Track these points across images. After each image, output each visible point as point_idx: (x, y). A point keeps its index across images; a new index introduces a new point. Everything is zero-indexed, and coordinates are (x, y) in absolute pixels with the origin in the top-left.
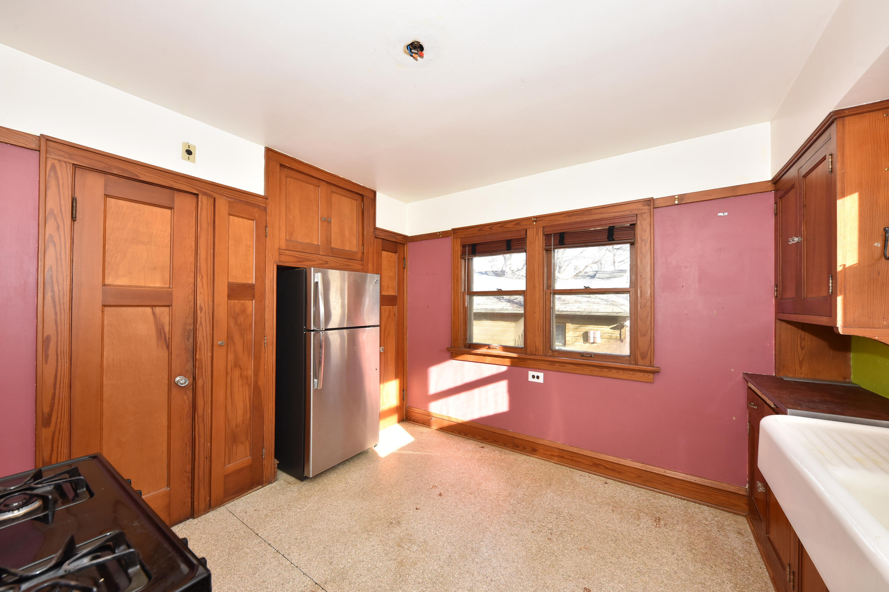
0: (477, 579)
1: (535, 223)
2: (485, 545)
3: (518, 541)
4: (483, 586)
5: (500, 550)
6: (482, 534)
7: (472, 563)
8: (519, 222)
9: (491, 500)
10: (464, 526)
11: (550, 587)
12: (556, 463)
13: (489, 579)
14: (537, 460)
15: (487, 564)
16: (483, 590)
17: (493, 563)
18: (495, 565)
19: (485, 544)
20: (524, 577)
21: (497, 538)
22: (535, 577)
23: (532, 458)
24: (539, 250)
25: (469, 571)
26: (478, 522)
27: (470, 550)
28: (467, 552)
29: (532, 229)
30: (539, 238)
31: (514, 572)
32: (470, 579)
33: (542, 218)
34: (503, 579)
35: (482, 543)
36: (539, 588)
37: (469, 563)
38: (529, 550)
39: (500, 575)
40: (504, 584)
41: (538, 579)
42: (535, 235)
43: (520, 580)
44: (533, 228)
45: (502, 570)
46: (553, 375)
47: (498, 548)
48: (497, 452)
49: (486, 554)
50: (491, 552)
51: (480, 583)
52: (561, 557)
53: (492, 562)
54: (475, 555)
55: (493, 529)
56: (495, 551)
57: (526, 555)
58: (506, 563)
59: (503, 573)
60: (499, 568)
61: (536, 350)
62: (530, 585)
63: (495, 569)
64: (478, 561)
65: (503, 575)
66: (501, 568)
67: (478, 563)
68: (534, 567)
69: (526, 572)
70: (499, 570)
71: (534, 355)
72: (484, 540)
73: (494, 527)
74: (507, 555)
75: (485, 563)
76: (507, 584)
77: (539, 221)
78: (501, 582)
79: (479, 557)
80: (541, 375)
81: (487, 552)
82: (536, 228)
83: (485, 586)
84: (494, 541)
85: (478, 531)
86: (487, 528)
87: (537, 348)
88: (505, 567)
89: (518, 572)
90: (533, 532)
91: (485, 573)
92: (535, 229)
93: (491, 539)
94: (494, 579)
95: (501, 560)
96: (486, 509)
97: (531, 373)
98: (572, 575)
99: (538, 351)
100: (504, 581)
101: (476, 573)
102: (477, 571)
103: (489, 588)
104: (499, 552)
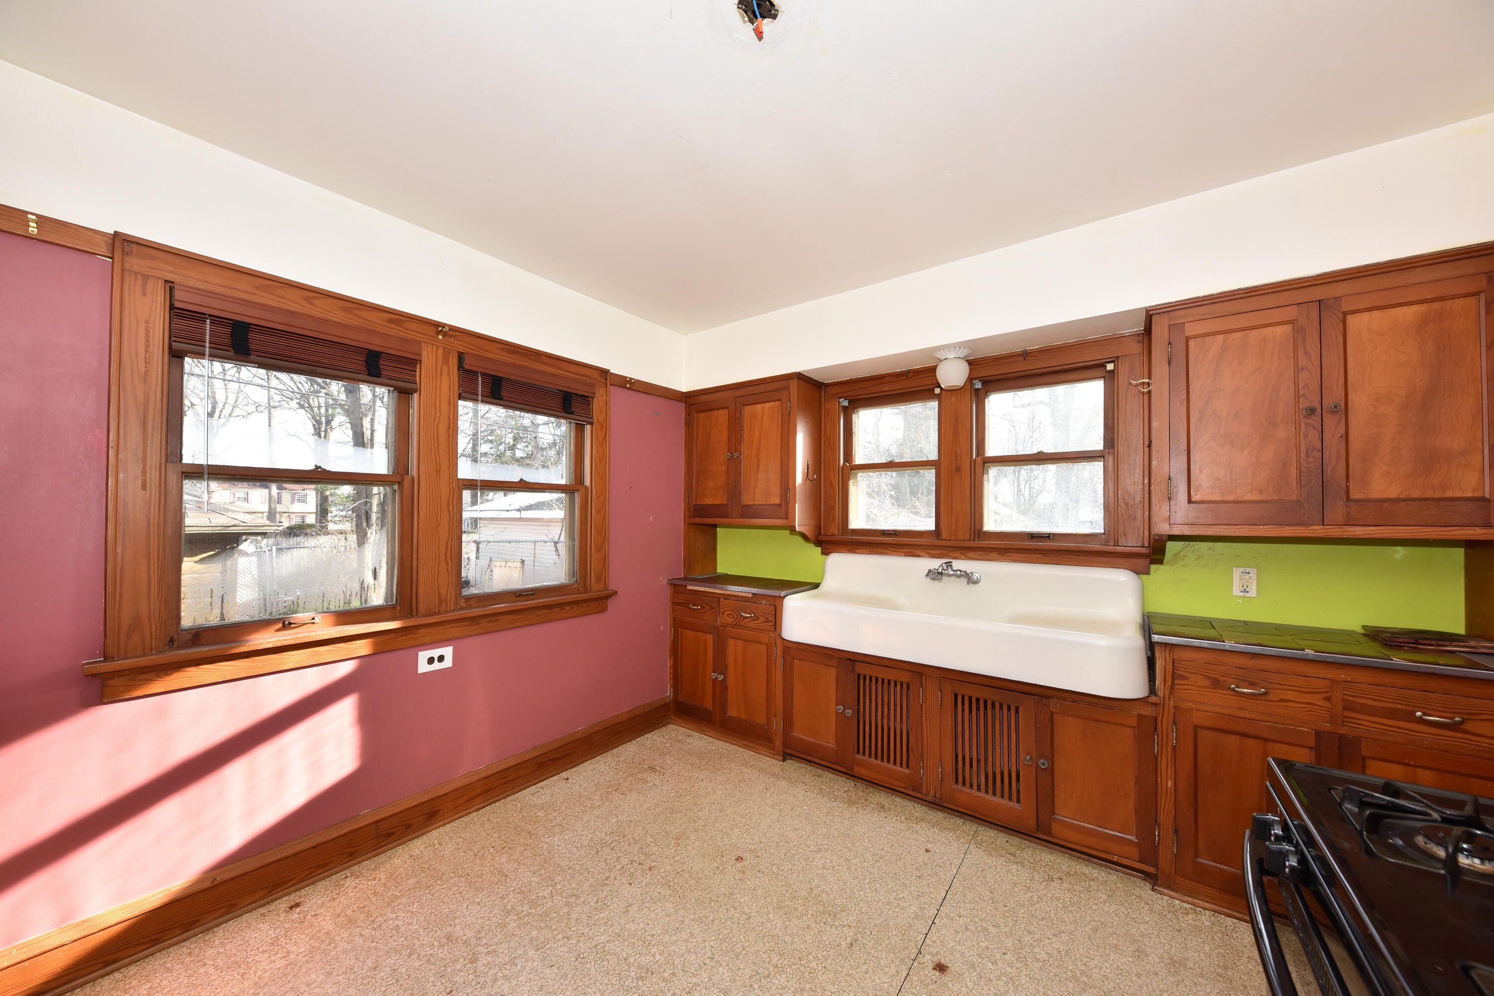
0: (707, 980)
1: (440, 337)
2: (637, 956)
3: (644, 907)
4: (720, 973)
5: (654, 935)
6: (608, 957)
7: (672, 983)
8: (402, 320)
9: (519, 926)
10: (575, 986)
11: (730, 891)
12: (480, 809)
13: (707, 961)
14: (442, 830)
15: (678, 960)
16: (726, 974)
17: (677, 950)
18: (683, 948)
19: (634, 956)
20: (712, 916)
21: (626, 934)
22: (713, 903)
23: (435, 833)
24: (450, 396)
25: (687, 990)
26: (573, 959)
27: (640, 983)
28: (644, 988)
29: (435, 347)
30: (449, 370)
31: (702, 925)
32: (704, 991)
33: (457, 333)
34: (712, 943)
35: (632, 960)
36: (731, 903)
37: (670, 988)
38: (664, 898)
39: (703, 945)
40: (719, 942)
41: (717, 901)
42: (440, 362)
43: (716, 922)
44: (437, 347)
45: (694, 940)
46: (475, 644)
47: (649, 938)
48: (350, 882)
49: (658, 957)
50: (655, 950)
51: (714, 976)
52: (686, 866)
53: (677, 952)
54: (654, 976)
55: (603, 937)
56: (653, 942)
57: (673, 903)
58: (682, 932)
59: (700, 939)
60: (689, 944)
61: (440, 603)
62: (725, 911)
63: (691, 950)
64: (670, 972)
65: (704, 941)
66: (690, 940)
67: (674, 974)
68: (697, 900)
69: (703, 911)
70: (695, 944)
71: (435, 614)
72: (625, 956)
73: (599, 934)
74: (666, 928)
75: (676, 962)
76: (721, 939)
77: (451, 336)
78: (716, 945)
79: (662, 970)
80: (448, 652)
81: (654, 956)
82: (444, 348)
83: (721, 969)
84: (633, 941)
85: (599, 962)
86: (596, 946)
87: (444, 598)
88: (689, 935)
89: (701, 920)
90: (631, 884)
91: (696, 965)
92: (441, 351)
93: (626, 943)
94: (709, 954)
95: (675, 938)
96: (543, 940)
97: (423, 656)
98: (716, 864)
99: (444, 605)
100: (716, 942)
101: (694, 980)
102: (691, 977)
103: (724, 964)
104: (659, 938)
